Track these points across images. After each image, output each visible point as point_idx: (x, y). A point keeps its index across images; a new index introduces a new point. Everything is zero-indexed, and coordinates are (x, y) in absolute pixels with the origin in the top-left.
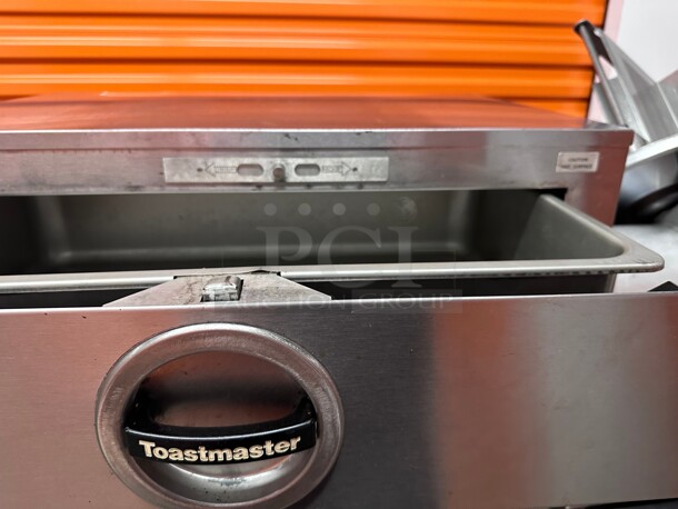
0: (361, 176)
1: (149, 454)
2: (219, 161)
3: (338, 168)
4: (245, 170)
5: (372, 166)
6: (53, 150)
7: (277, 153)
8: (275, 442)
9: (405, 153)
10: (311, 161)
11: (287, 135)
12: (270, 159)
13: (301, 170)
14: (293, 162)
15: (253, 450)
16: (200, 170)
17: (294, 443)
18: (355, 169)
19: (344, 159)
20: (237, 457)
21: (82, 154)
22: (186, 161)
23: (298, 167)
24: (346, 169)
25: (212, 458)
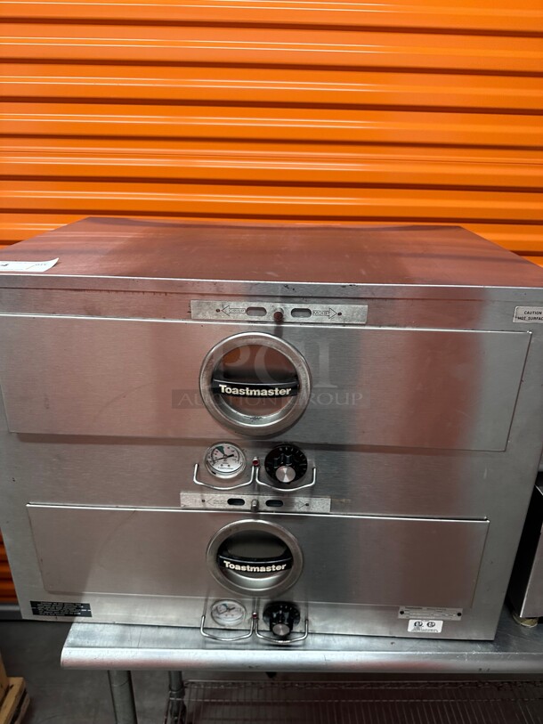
0: (345, 319)
1: (223, 391)
2: (233, 304)
3: (326, 313)
4: (253, 312)
5: (353, 312)
6: (108, 291)
7: (278, 299)
8: (280, 389)
9: (382, 302)
10: (304, 306)
11: (286, 286)
12: (273, 304)
13: (296, 313)
14: (291, 306)
15: (269, 391)
16: (218, 311)
17: (288, 391)
18: (340, 314)
19: (331, 306)
20: (262, 394)
21: (131, 295)
22: (208, 304)
23: (294, 311)
24: (332, 314)
25: (251, 394)
